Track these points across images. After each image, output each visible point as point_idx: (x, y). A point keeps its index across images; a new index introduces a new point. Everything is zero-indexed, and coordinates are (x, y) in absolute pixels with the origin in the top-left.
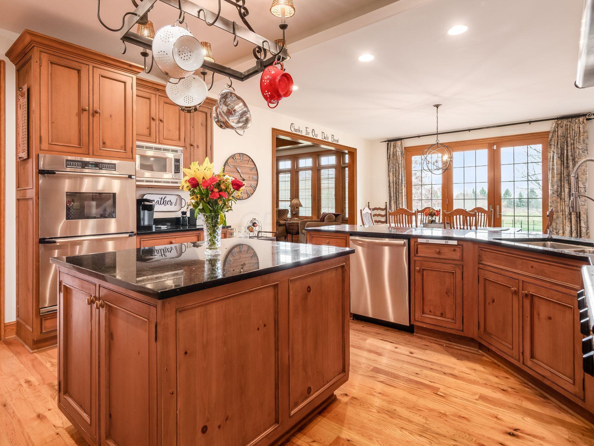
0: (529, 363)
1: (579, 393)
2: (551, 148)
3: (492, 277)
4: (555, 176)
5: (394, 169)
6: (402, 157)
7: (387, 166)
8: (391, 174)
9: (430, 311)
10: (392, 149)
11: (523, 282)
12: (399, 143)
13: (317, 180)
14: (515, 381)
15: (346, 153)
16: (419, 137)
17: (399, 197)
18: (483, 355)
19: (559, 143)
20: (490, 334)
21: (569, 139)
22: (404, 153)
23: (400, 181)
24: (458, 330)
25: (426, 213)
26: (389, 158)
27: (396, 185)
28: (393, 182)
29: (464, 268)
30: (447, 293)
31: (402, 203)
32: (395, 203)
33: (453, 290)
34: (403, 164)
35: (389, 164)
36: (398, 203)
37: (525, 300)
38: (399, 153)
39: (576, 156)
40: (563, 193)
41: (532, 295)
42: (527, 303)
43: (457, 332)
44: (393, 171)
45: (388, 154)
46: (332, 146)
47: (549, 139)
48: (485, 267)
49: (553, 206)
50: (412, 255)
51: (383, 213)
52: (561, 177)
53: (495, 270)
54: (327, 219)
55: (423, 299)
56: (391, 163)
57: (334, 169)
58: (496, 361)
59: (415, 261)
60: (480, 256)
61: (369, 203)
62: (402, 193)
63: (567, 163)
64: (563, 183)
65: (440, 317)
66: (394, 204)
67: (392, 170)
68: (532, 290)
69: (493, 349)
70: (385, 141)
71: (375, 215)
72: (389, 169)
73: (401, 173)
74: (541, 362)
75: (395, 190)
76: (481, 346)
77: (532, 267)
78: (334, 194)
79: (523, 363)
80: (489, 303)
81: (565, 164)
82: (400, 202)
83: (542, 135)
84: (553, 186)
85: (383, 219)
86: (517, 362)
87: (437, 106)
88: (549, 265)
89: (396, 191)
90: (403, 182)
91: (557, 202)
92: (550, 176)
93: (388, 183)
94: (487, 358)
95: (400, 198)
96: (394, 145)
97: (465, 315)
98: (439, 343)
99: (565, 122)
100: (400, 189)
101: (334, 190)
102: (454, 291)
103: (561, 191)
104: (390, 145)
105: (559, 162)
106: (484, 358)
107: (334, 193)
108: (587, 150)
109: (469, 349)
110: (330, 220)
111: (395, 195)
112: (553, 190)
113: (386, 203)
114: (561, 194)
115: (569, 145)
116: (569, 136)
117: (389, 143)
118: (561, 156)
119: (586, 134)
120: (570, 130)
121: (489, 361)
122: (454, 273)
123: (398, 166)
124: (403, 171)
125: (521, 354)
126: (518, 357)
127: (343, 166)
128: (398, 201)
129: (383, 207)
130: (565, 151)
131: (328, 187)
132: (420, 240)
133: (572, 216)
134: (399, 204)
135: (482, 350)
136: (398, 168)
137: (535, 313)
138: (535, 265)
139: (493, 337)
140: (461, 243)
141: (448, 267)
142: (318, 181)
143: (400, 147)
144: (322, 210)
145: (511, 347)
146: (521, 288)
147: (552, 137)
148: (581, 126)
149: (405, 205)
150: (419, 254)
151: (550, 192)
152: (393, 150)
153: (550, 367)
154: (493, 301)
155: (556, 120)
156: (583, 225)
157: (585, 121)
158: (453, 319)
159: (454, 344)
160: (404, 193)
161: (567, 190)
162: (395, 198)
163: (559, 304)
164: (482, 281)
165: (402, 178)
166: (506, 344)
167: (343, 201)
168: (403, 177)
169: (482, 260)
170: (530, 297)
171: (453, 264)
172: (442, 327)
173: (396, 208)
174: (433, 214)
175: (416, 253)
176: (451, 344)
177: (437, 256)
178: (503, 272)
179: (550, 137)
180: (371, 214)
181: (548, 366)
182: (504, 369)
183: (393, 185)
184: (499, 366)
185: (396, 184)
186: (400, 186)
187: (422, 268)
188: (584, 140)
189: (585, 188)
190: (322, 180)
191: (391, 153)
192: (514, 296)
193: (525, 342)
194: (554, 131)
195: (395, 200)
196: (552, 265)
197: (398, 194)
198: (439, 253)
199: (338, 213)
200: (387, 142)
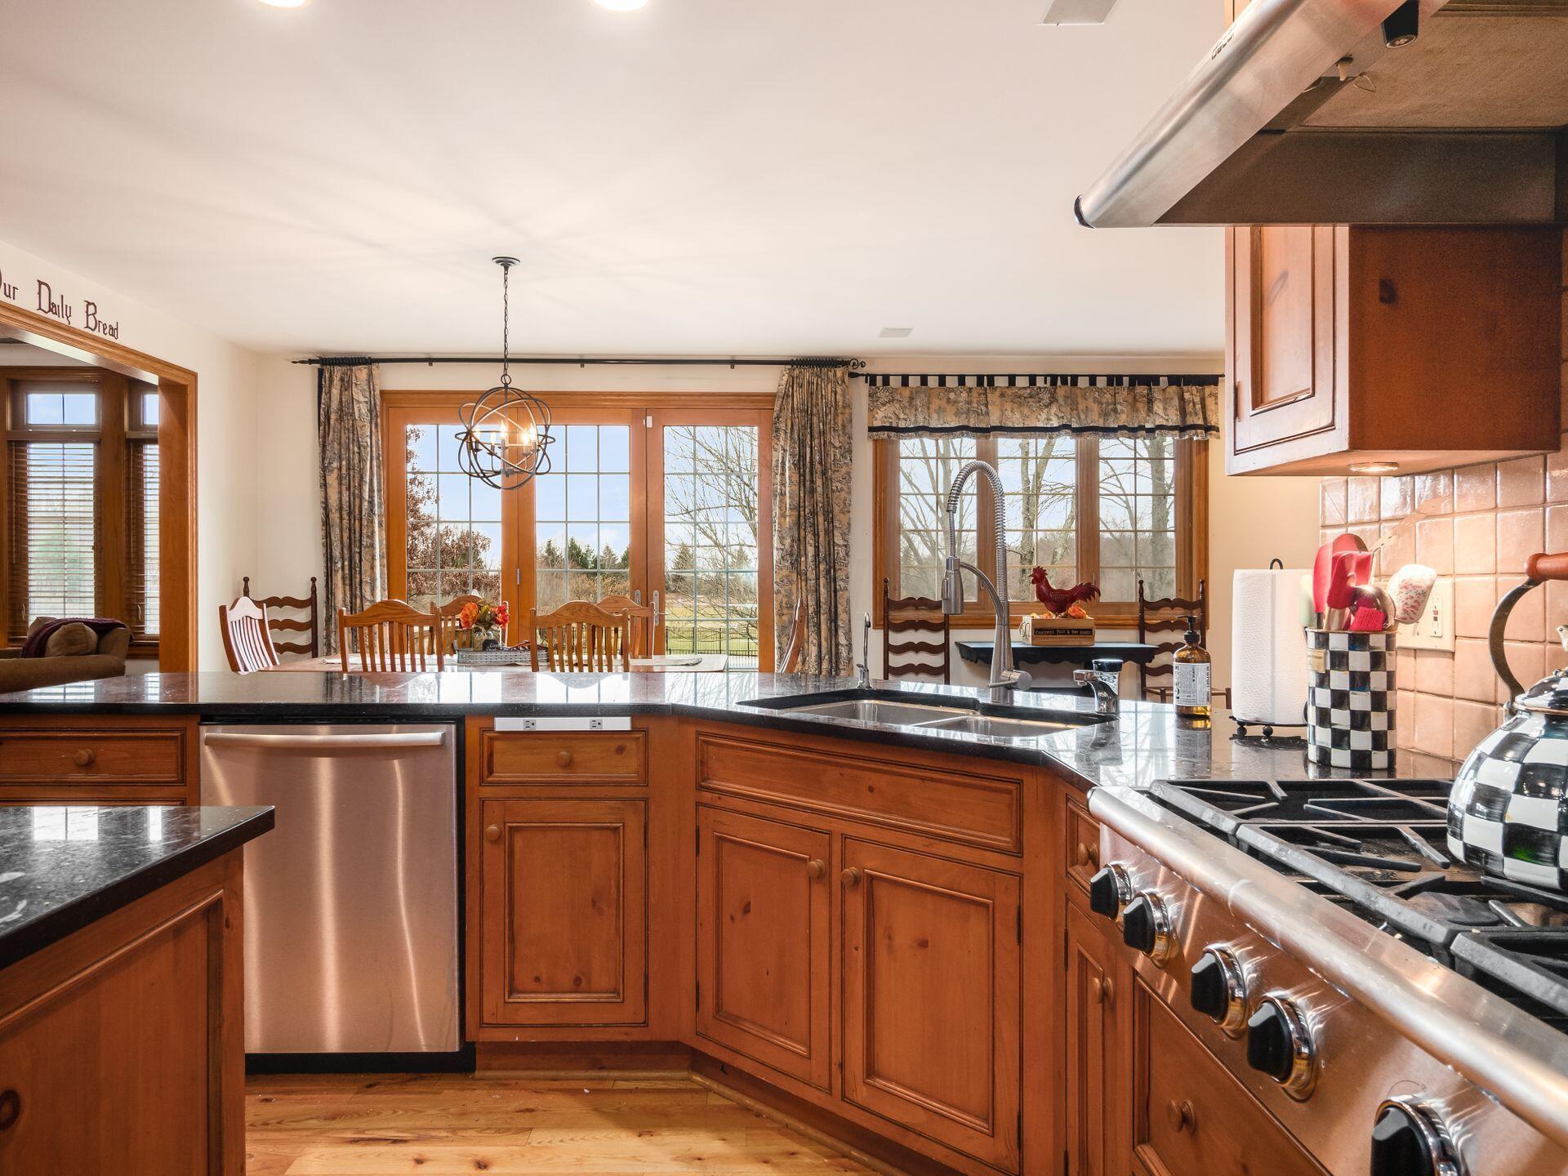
0: (862, 1094)
1: (1007, 1157)
2: (778, 439)
3: (743, 831)
4: (788, 513)
5: (344, 463)
6: (371, 423)
7: (318, 450)
8: (332, 479)
9: (537, 979)
10: (335, 392)
11: (845, 837)
12: (361, 373)
13: (10, 484)
14: (816, 1158)
15: (149, 387)
16: (430, 361)
17: (361, 560)
18: (708, 1090)
19: (796, 428)
20: (734, 1020)
21: (815, 419)
22: (378, 408)
23: (366, 504)
24: (630, 1025)
25: (466, 616)
26: (324, 423)
27: (350, 520)
28: (341, 509)
29: (652, 807)
30: (594, 902)
31: (373, 580)
32: (347, 582)
33: (614, 890)
34: (374, 449)
35: (324, 442)
36: (358, 580)
37: (849, 896)
38: (361, 409)
39: (829, 467)
40: (803, 559)
41: (872, 878)
42: (856, 904)
43: (626, 1034)
44: (340, 469)
45: (323, 406)
46: (90, 349)
47: (775, 415)
48: (719, 798)
49: (783, 592)
50: (472, 779)
51: (302, 616)
52: (799, 516)
53: (756, 808)
54: (56, 645)
55: (512, 940)
56: (333, 441)
57: (91, 445)
58: (748, 1101)
59: (483, 802)
60: (702, 763)
61: (246, 580)
62: (372, 546)
63: (812, 482)
64: (802, 533)
65: (571, 992)
66: (344, 584)
67: (335, 465)
68: (870, 863)
69: (748, 1066)
70: (311, 362)
71: (274, 624)
72: (326, 462)
73: (367, 479)
74: (898, 1083)
75: (346, 535)
76: (698, 1061)
77: (871, 789)
78: (92, 544)
79: (844, 1097)
80: (732, 918)
81: (808, 483)
82: (366, 578)
83: (759, 401)
84: (781, 539)
85: (303, 639)
86: (823, 1096)
87: (506, 263)
88: (923, 779)
89: (350, 538)
90: (376, 508)
91: (791, 582)
92: (776, 510)
93: (322, 511)
94: (721, 1096)
95: (366, 566)
96: (342, 380)
97: (654, 969)
98: (565, 1085)
99: (807, 374)
100: (364, 531)
101: (92, 526)
102: (619, 892)
103: (799, 555)
104: (327, 375)
105: (796, 478)
106: (714, 1100)
107: (90, 540)
108: (850, 451)
109: (662, 1079)
110: (74, 649)
111: (346, 552)
112: (782, 550)
113: (313, 580)
114: (798, 561)
115: (816, 435)
116: (815, 411)
117: (327, 369)
118: (799, 460)
119: (847, 411)
120: (817, 397)
121: (726, 1106)
122: (617, 829)
123: (359, 453)
124: (375, 472)
125: (835, 1069)
126: (827, 1082)
127: (134, 435)
128: (358, 576)
129: (303, 594)
130: (808, 450)
131: (61, 515)
132: (502, 724)
133: (822, 617)
134: (361, 585)
135: (700, 1072)
136: (356, 461)
137: (880, 933)
138: (882, 782)
139: (747, 1026)
140: (642, 724)
141: (598, 812)
142: (10, 490)
143: (366, 387)
144: (31, 606)
145: (801, 1049)
146: (836, 860)
147: (780, 411)
148: (839, 390)
149: (383, 589)
150: (498, 776)
151: (776, 555)
152: (341, 395)
153: (923, 1094)
154: (746, 910)
155: (789, 367)
156: (842, 640)
157: (846, 378)
158: (615, 991)
159: (616, 1074)
160: (380, 546)
161: (811, 550)
162: (346, 563)
163: (951, 897)
164: (708, 846)
165: (371, 497)
166: (790, 1044)
167: (134, 573)
168: (376, 494)
169: (710, 776)
170: (864, 883)
171: (617, 799)
172: (577, 1026)
173: (351, 598)
174: (488, 618)
175: (486, 773)
176: (603, 1079)
177: (561, 775)
178: (778, 812)
179: (777, 408)
180: (262, 622)
181: (916, 1091)
182: (774, 1121)
183: (341, 518)
184: (758, 1115)
185: (349, 514)
186: (365, 523)
187: (510, 827)
188: (844, 427)
189: (846, 546)
190: (32, 486)
191: (335, 405)
192: (815, 887)
193: (847, 1031)
194: (786, 395)
195: (347, 572)
196: (932, 780)
197: (358, 550)
198: (569, 765)
199: (109, 620)
200: (318, 366)
